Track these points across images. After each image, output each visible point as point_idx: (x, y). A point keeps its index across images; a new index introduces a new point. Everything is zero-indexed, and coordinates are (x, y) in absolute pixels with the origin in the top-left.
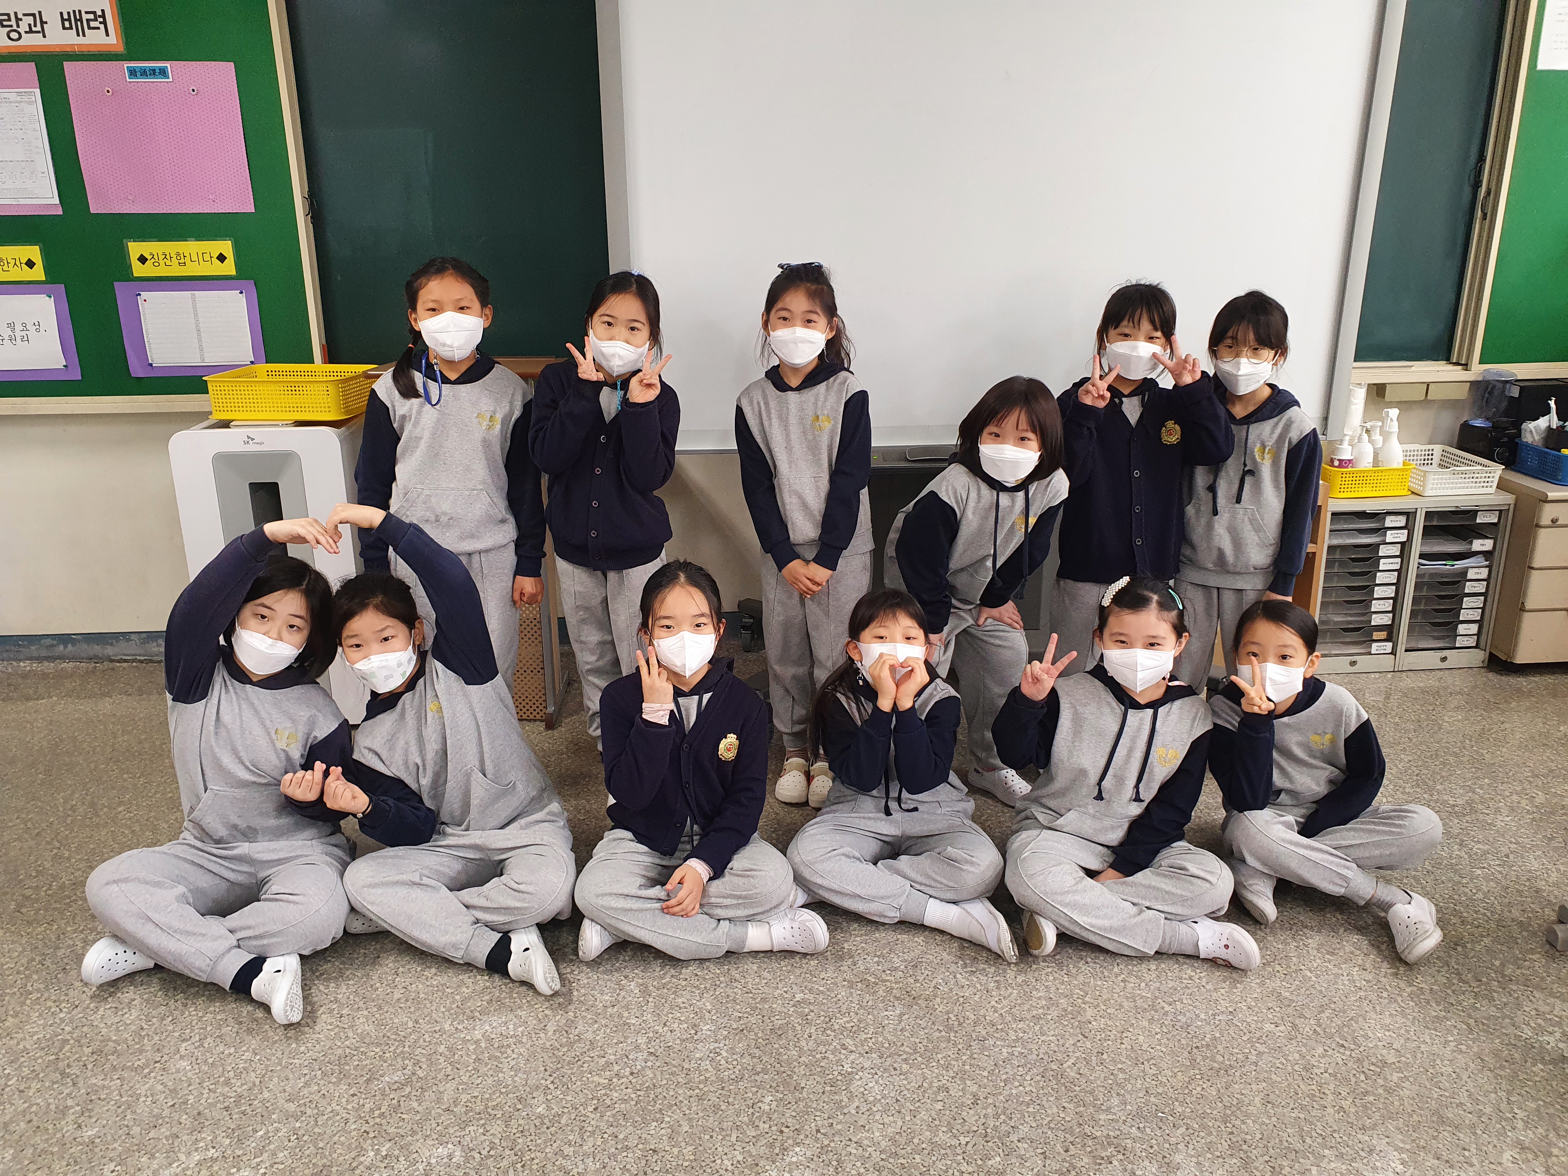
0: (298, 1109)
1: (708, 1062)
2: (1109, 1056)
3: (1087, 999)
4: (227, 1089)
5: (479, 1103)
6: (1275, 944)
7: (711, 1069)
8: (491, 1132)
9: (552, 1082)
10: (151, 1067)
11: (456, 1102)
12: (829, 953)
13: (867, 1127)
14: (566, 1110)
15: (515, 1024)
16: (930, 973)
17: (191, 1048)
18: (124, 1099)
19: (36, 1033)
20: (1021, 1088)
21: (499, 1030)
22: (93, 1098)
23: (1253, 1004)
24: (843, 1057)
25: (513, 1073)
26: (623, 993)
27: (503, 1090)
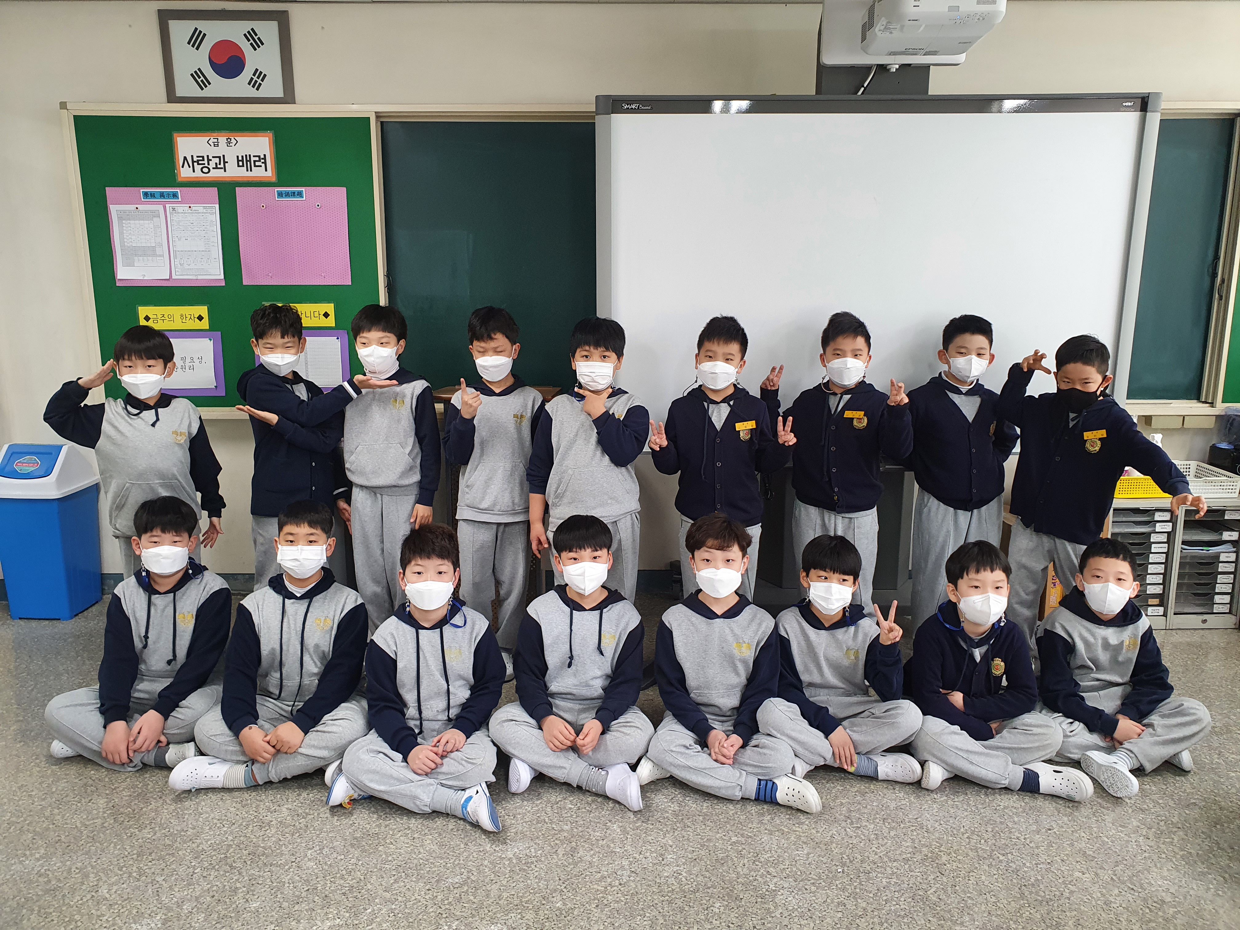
0: (392, 897)
1: (673, 879)
2: (960, 888)
3: (942, 849)
4: (343, 882)
6: (1080, 818)
7: (676, 884)
8: (526, 917)
9: (565, 887)
10: (290, 865)
11: (500, 897)
12: (753, 811)
13: (789, 927)
14: (576, 906)
15: (535, 849)
16: (827, 827)
17: (314, 854)
18: (275, 884)
19: (209, 840)
20: (898, 906)
21: (524, 852)
22: (254, 883)
23: (1065, 858)
24: (768, 880)
25: (537, 880)
26: (609, 832)
27: (532, 891)
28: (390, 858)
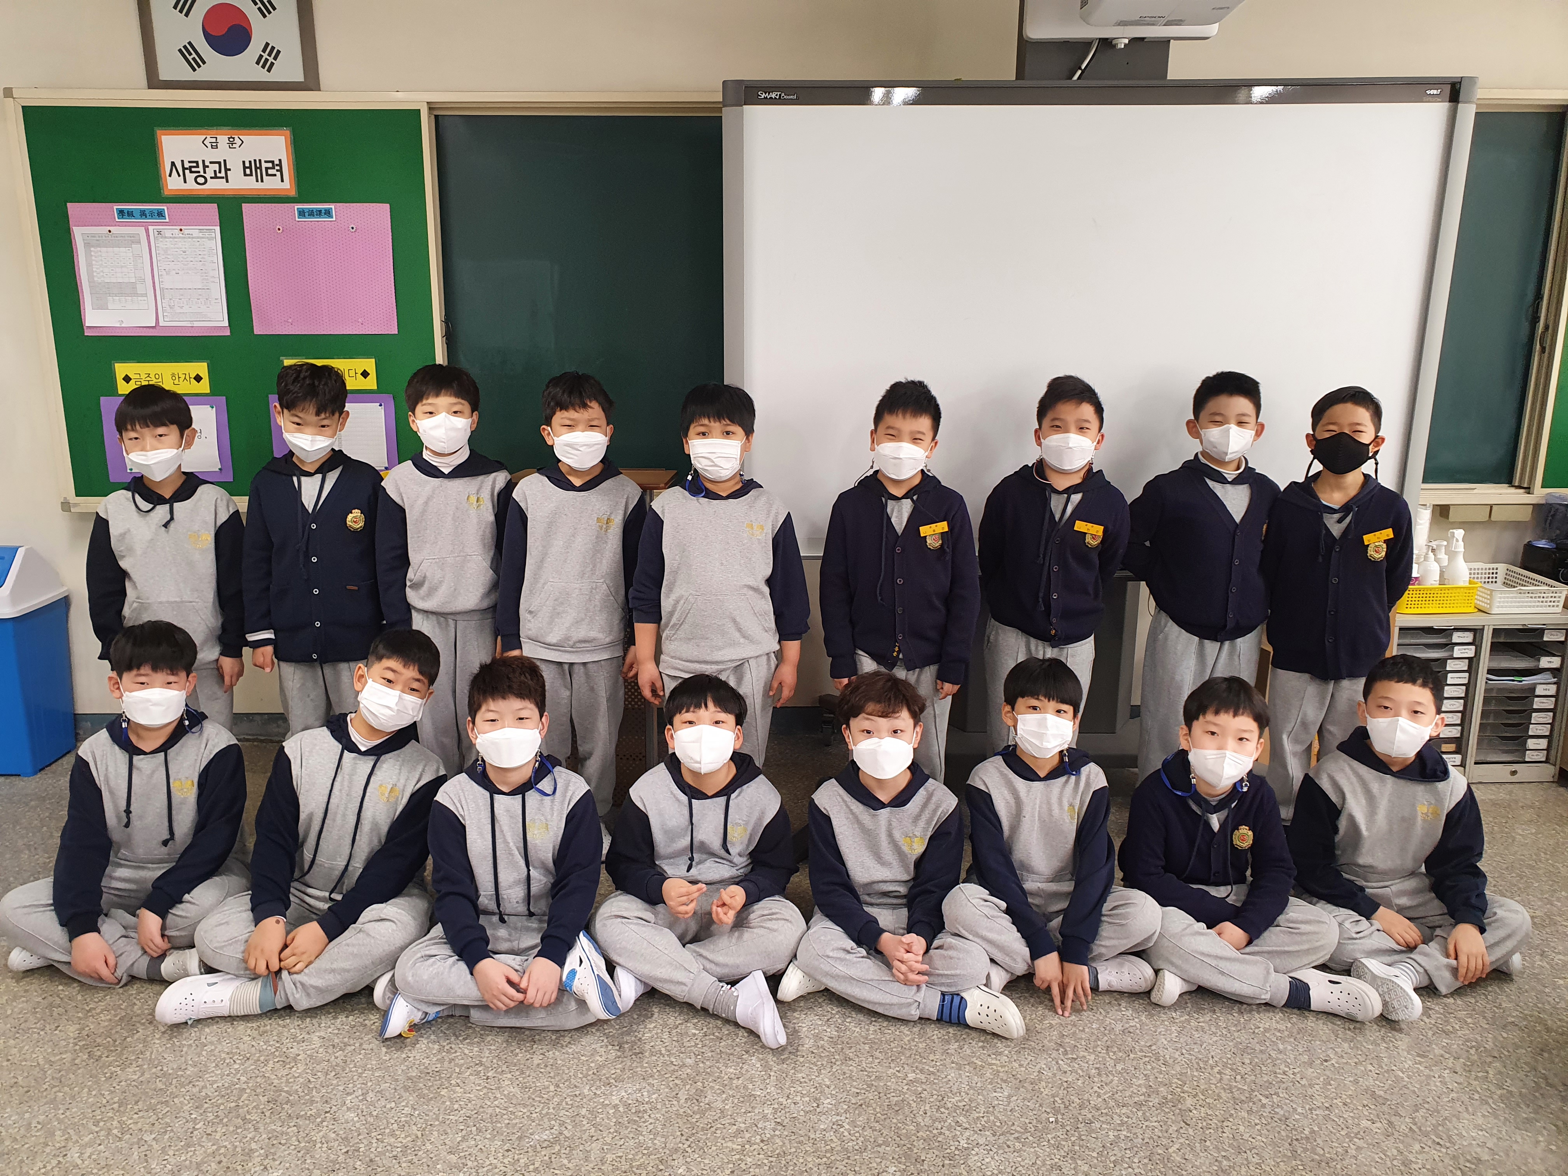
0: (459, 1161)
1: (832, 1133)
2: (1212, 1143)
3: (1185, 1088)
4: (393, 1140)
5: (624, 1163)
6: (1365, 1044)
7: (835, 1140)
9: (689, 1146)
10: (323, 1116)
11: (603, 1161)
15: (648, 1091)
16: (1033, 1059)
17: (356, 1101)
18: (303, 1144)
19: (216, 1082)
20: (1130, 1170)
21: (634, 1096)
22: (275, 1142)
23: (1348, 1100)
24: (958, 1133)
25: (652, 1136)
26: (746, 1067)
27: (645, 1152)
28: (456, 1106)
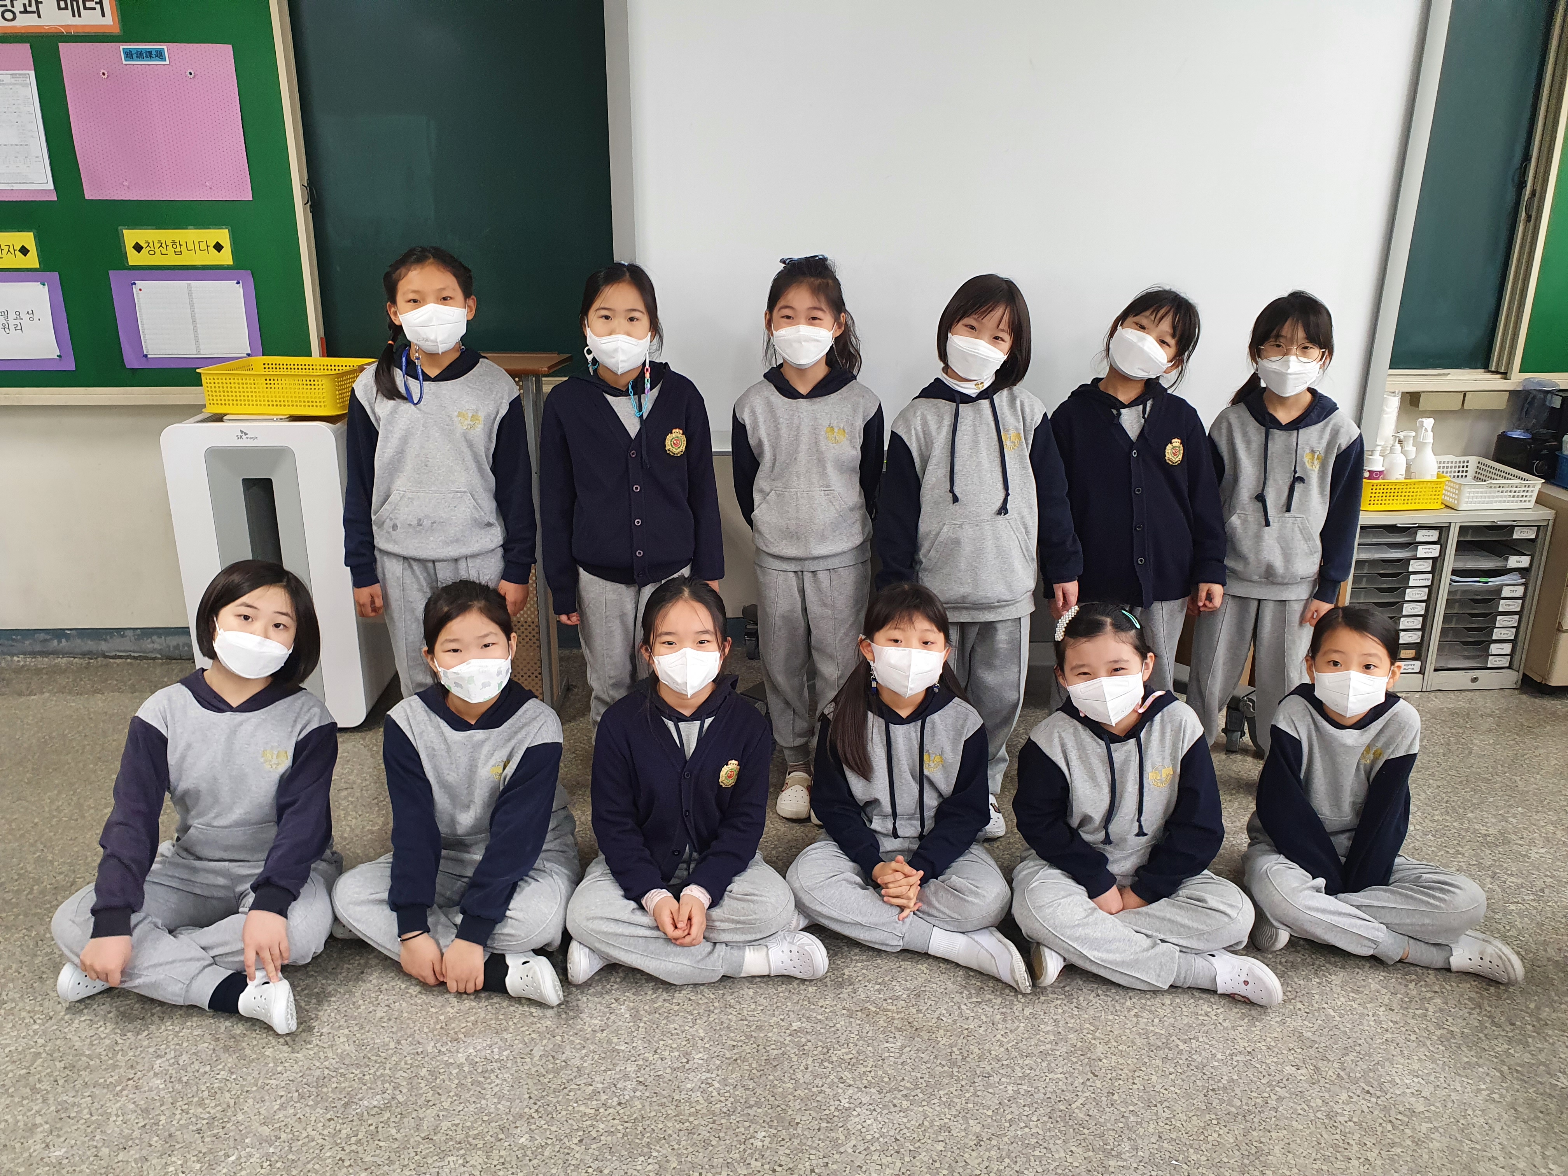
0: (272, 1133)
1: (699, 1093)
2: (1120, 1097)
4: (200, 1110)
5: (459, 1132)
7: (702, 1101)
8: (471, 1163)
9: (537, 1111)
10: (124, 1084)
11: (436, 1130)
12: (828, 979)
13: (864, 1169)
14: (549, 1142)
15: (500, 1048)
17: (166, 1065)
18: (94, 1118)
19: (8, 1045)
20: (1027, 1130)
21: (483, 1053)
22: (63, 1116)
23: (1273, 1044)
24: (840, 1091)
25: (496, 1100)
26: (613, 1017)
27: (486, 1118)
28: (279, 1069)
